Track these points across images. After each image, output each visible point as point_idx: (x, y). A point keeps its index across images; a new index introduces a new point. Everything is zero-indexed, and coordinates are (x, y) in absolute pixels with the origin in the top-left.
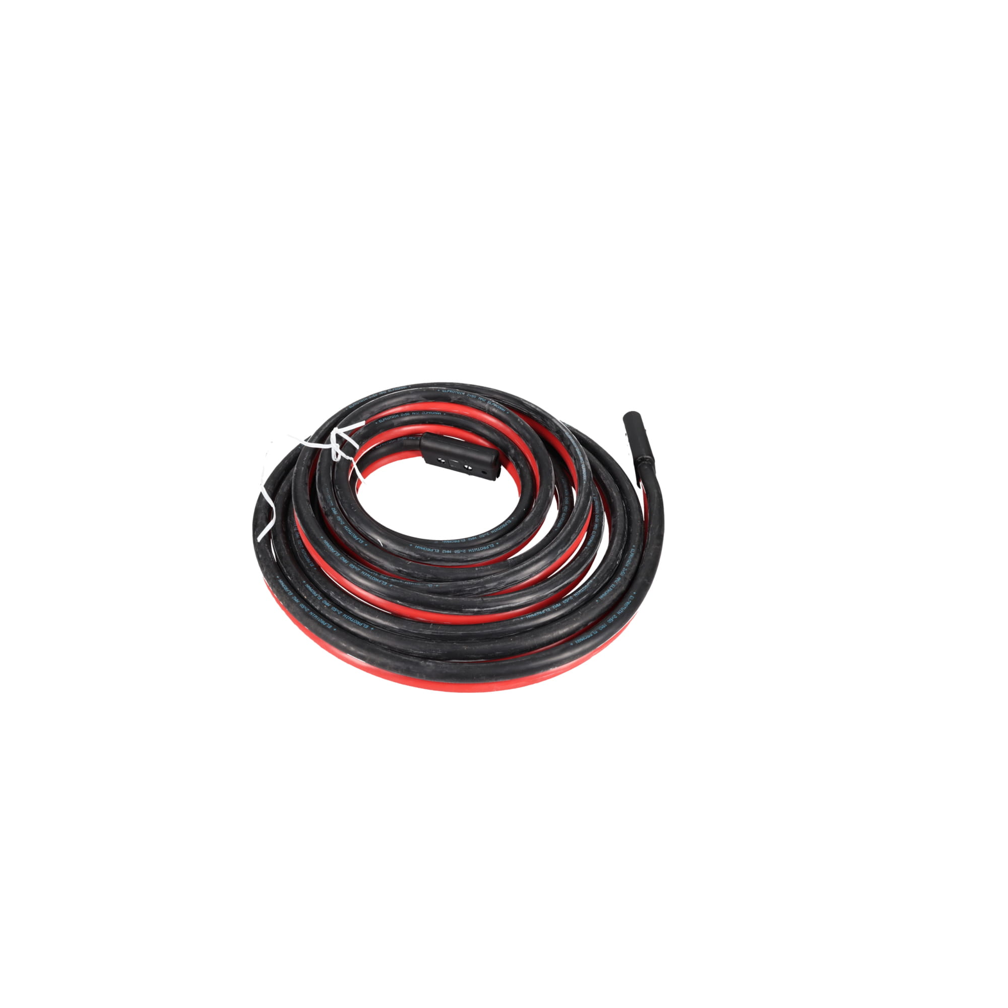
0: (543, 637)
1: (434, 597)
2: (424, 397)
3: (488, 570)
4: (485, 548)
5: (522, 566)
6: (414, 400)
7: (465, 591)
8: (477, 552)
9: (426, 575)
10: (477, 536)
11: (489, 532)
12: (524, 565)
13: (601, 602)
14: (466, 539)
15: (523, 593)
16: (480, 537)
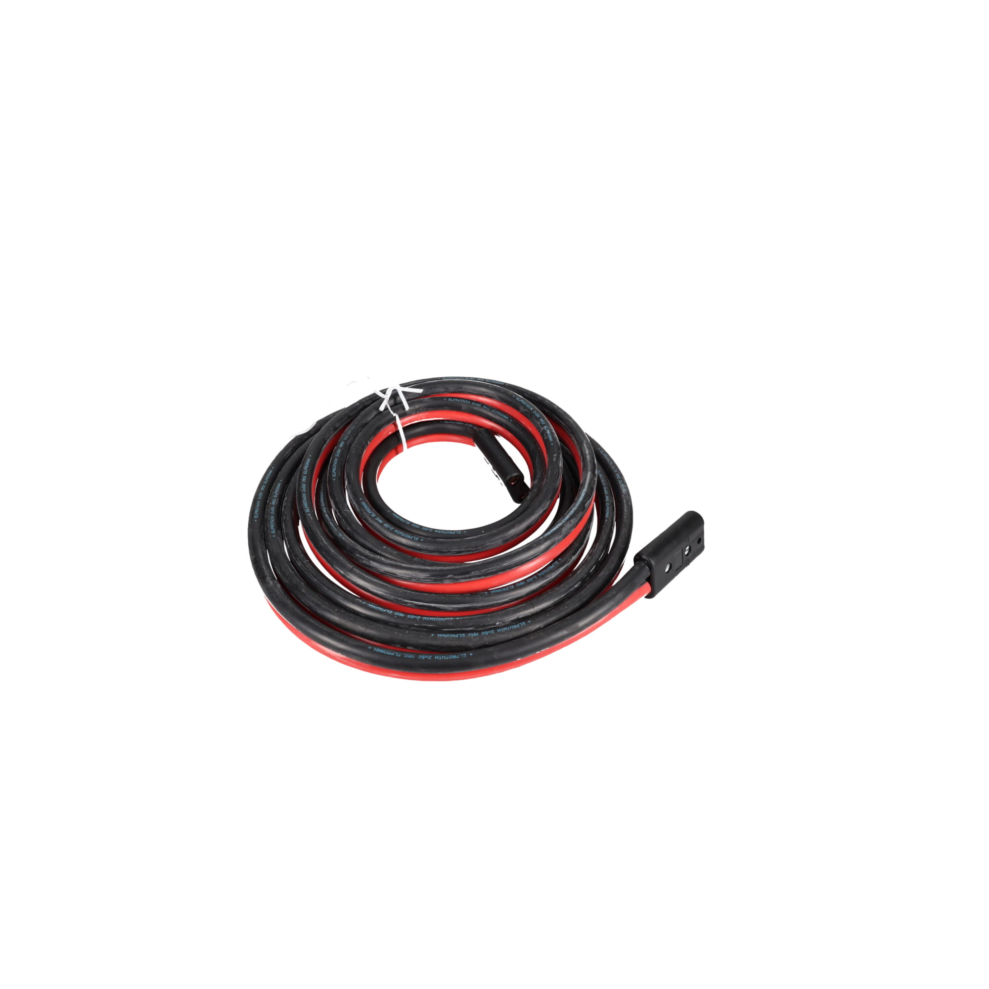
0: (358, 626)
1: (325, 542)
2: (499, 397)
3: (391, 554)
4: (409, 537)
5: (408, 566)
6: (490, 395)
7: (355, 555)
8: (400, 535)
9: (347, 527)
10: (421, 527)
11: (434, 530)
12: (412, 566)
13: (435, 638)
14: (412, 523)
15: (386, 586)
16: (423, 529)
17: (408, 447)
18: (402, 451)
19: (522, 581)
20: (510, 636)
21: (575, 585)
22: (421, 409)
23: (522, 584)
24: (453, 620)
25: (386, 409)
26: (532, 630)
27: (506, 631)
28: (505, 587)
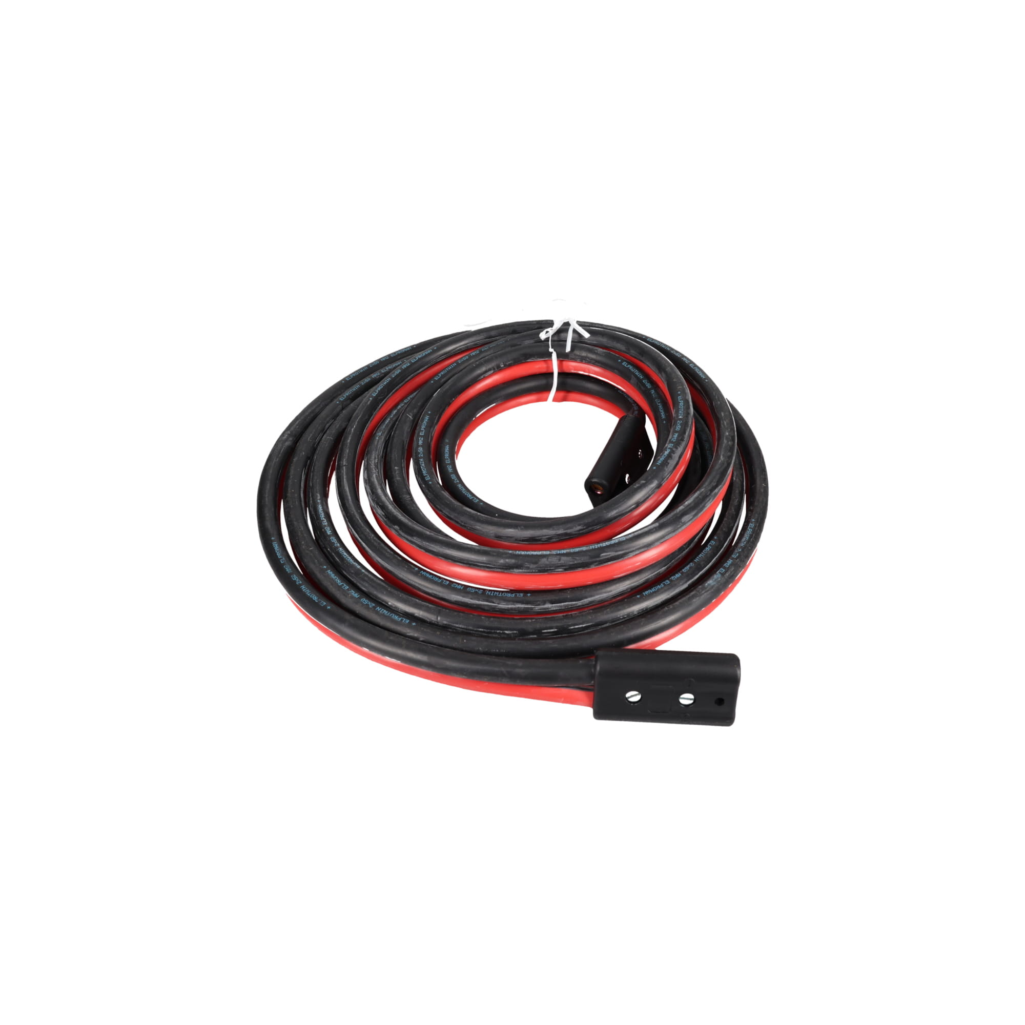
1: (353, 429)
13: (323, 571)
17: (555, 400)
18: (546, 400)
19: (462, 585)
20: (382, 622)
21: (507, 630)
22: (588, 359)
23: (459, 587)
24: (358, 569)
25: (547, 339)
26: (408, 634)
27: (383, 615)
28: (440, 578)
